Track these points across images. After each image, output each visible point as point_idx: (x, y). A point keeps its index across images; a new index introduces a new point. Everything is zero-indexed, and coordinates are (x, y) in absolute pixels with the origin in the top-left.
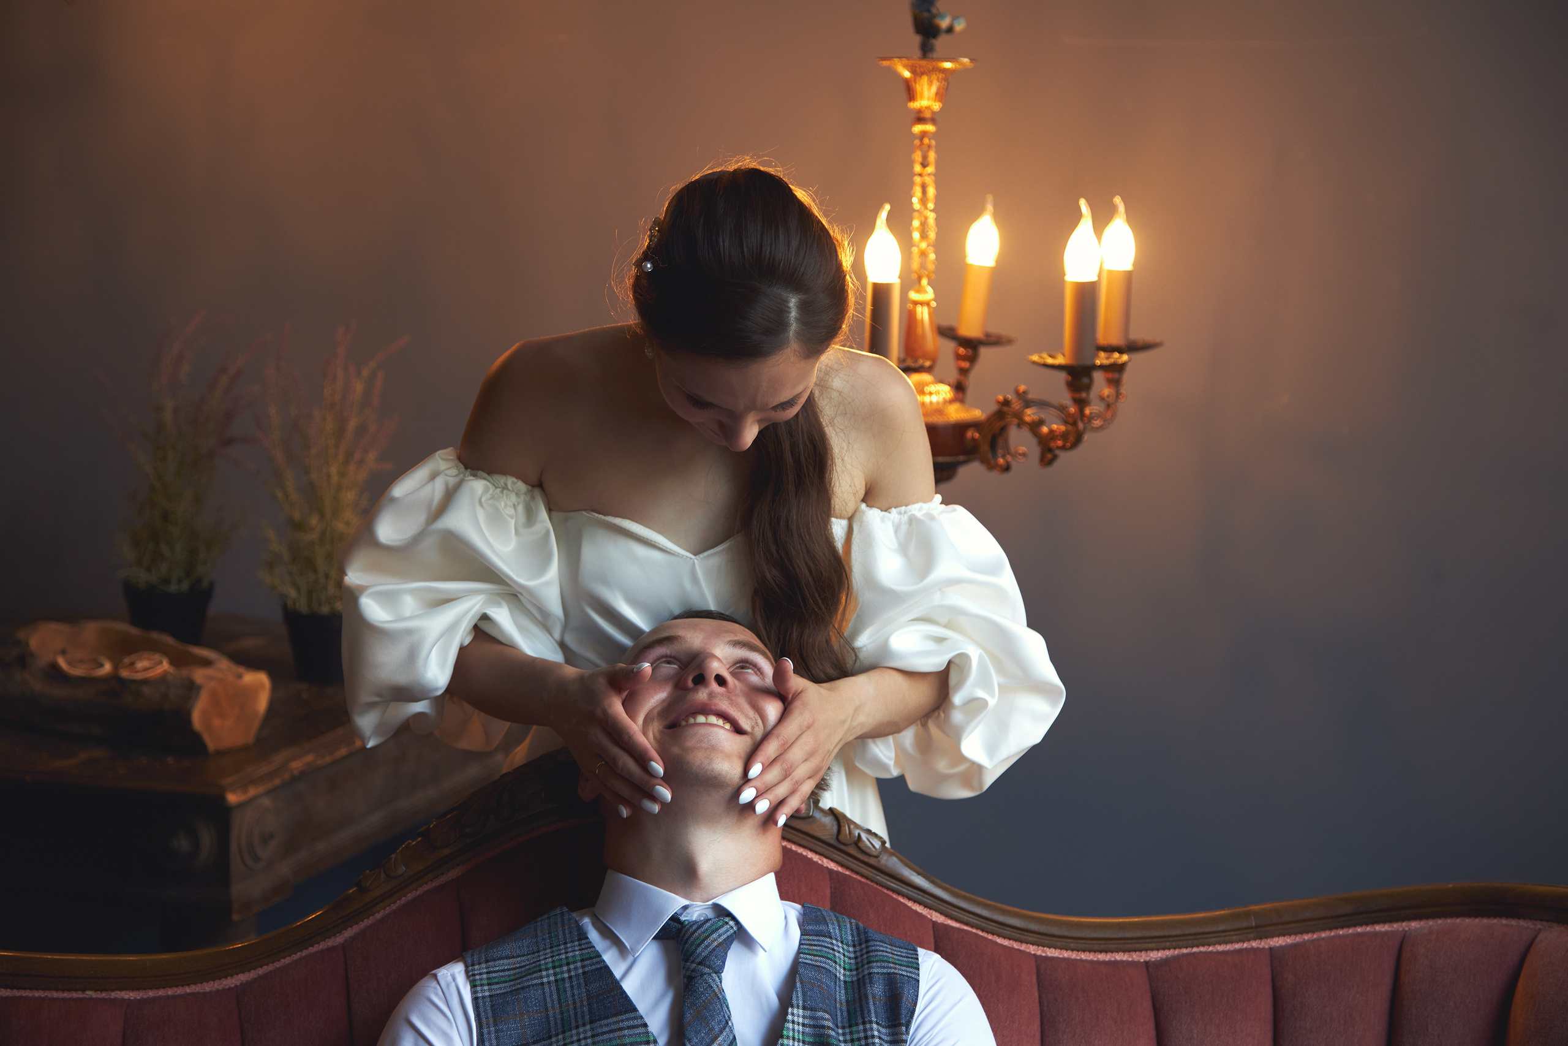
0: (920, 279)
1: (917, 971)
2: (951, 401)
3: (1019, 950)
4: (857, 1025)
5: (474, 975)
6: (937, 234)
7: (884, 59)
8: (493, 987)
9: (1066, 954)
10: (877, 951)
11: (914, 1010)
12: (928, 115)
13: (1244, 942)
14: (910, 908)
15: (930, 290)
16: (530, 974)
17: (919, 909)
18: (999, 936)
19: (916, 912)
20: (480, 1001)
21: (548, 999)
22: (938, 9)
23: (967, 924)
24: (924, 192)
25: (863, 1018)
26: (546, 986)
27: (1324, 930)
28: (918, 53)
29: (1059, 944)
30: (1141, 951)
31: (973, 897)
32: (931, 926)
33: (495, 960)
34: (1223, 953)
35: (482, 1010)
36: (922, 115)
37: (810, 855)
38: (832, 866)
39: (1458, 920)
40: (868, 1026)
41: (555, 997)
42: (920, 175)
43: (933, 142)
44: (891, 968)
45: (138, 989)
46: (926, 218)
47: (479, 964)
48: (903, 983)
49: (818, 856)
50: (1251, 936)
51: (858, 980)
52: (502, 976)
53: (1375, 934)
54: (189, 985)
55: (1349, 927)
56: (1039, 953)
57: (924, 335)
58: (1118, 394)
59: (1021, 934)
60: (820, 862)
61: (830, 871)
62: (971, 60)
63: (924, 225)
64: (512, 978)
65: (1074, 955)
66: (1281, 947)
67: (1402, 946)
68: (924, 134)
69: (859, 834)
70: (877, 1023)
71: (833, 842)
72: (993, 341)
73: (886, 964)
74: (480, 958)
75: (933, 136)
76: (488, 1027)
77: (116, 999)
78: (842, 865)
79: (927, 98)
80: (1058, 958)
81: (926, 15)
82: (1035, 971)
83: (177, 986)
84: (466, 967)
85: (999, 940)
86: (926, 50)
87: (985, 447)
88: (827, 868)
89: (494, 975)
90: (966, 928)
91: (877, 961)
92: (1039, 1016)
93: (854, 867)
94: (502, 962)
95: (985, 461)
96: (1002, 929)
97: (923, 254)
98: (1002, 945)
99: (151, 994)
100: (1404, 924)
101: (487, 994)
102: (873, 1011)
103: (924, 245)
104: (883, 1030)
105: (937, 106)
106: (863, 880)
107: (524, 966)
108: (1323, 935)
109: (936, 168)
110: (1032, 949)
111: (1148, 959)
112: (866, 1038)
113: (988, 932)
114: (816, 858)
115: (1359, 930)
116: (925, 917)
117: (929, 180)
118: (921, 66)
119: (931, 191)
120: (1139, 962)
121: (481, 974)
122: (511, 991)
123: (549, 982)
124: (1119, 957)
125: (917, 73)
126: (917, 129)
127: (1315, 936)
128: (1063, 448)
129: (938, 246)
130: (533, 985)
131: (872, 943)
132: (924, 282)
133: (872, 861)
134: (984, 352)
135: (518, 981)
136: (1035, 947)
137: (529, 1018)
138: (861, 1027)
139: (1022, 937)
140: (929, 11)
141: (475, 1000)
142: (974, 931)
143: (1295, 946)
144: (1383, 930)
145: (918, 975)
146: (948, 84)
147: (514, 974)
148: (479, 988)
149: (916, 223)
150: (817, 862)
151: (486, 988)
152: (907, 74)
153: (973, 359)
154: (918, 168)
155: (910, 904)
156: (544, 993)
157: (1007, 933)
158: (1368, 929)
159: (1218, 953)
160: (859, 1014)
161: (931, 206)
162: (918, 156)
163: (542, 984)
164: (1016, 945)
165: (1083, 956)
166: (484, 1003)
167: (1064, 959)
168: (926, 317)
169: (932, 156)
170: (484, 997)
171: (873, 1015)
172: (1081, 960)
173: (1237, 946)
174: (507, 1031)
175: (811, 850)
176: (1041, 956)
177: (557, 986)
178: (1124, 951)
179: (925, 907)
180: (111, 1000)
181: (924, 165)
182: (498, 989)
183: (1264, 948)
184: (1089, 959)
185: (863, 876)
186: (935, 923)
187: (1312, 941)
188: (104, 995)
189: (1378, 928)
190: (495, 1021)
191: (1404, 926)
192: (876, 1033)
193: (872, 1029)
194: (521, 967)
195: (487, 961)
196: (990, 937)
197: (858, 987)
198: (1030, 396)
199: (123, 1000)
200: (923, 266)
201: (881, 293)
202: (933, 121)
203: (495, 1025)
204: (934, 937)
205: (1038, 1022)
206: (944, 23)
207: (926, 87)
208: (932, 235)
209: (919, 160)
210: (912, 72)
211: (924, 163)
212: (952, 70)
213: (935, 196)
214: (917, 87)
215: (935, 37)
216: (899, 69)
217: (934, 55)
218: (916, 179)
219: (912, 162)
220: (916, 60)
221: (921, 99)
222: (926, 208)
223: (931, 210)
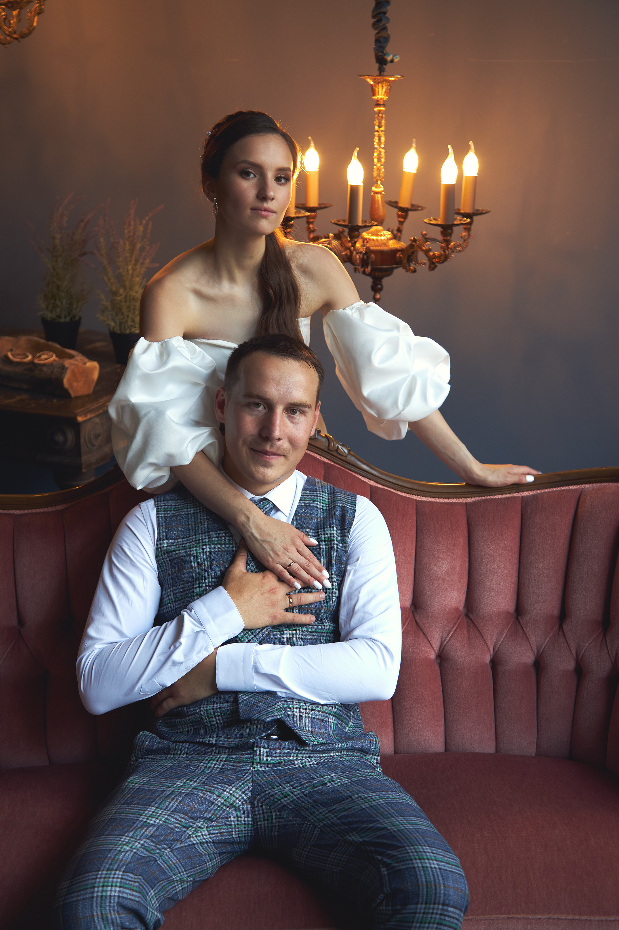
0: (377, 181)
1: (355, 506)
2: (391, 239)
3: (409, 498)
4: (327, 528)
5: (158, 506)
6: (385, 159)
7: (362, 75)
8: (166, 512)
9: (430, 499)
10: (338, 496)
11: (353, 523)
12: (382, 102)
13: (510, 494)
14: (360, 479)
15: (381, 186)
16: (183, 509)
17: (364, 479)
18: (400, 491)
19: (363, 481)
20: (160, 518)
21: (190, 521)
22: (386, 51)
23: (386, 486)
24: (380, 139)
25: (330, 525)
26: (190, 515)
27: (547, 488)
28: (377, 73)
29: (427, 495)
30: (464, 498)
31: (389, 474)
32: (369, 487)
33: (167, 500)
34: (501, 499)
35: (160, 522)
36: (378, 103)
37: (316, 455)
38: (326, 460)
39: (607, 484)
40: (332, 529)
41: (193, 520)
42: (378, 131)
43: (384, 116)
44: (343, 504)
45: (20, 509)
46: (380, 152)
47: (161, 501)
48: (348, 511)
49: (319, 456)
50: (514, 491)
51: (329, 509)
52: (170, 508)
53: (569, 490)
54: (42, 508)
55: (558, 487)
56: (418, 499)
57: (378, 207)
58: (469, 235)
59: (410, 491)
60: (320, 459)
61: (324, 463)
62: (402, 76)
63: (379, 155)
64: (175, 509)
65: (434, 500)
66: (527, 496)
67: (580, 496)
68: (380, 111)
69: (338, 446)
70: (336, 528)
71: (326, 450)
72: (415, 208)
73: (341, 502)
74: (161, 499)
75: (384, 112)
76: (163, 530)
77: (10, 514)
78: (330, 460)
79: (381, 94)
80: (426, 501)
81: (381, 54)
82: (415, 507)
83: (37, 509)
84: (155, 502)
85: (400, 493)
86: (381, 71)
87: (405, 261)
88: (323, 461)
89: (167, 507)
90: (385, 488)
91: (338, 501)
92: (416, 527)
93: (336, 461)
94: (171, 501)
95: (404, 268)
96: (402, 488)
97: (379, 169)
98: (401, 496)
99: (26, 511)
100: (582, 486)
101: (163, 515)
102: (334, 522)
103: (379, 165)
104: (338, 531)
105: (386, 98)
106: (340, 467)
107: (180, 505)
108: (546, 491)
109: (385, 128)
110: (415, 497)
111: (467, 501)
112: (331, 534)
113: (395, 490)
114: (318, 457)
115: (562, 488)
116: (367, 483)
117: (382, 134)
118: (378, 79)
119: (383, 139)
120: (463, 503)
121: (161, 506)
122: (174, 516)
123: (191, 514)
124: (454, 500)
125: (377, 83)
126: (376, 109)
127: (543, 491)
128: (439, 262)
129: (385, 165)
130: (184, 514)
131: (336, 493)
132: (379, 182)
133: (343, 458)
134: (410, 213)
135: (177, 512)
136: (416, 496)
137: (181, 528)
138: (329, 529)
139: (411, 492)
140: (383, 52)
141: (158, 517)
142: (389, 489)
143: (533, 496)
144: (573, 488)
145: (355, 508)
146: (391, 87)
147: (176, 508)
148: (160, 512)
149: (376, 154)
150: (319, 459)
151: (163, 512)
152: (372, 83)
153: (405, 217)
154: (377, 128)
155: (360, 477)
156: (188, 518)
157: (404, 490)
158: (567, 488)
159: (499, 499)
160: (328, 523)
161: (383, 146)
162: (376, 122)
163: (188, 514)
164: (408, 496)
165: (438, 500)
166: (162, 519)
167: (429, 502)
168: (380, 199)
169: (383, 122)
170: (162, 517)
171: (334, 524)
172: (437, 502)
173: (507, 496)
174: (171, 532)
175: (316, 453)
176: (419, 500)
177: (194, 515)
178: (456, 498)
179: (367, 478)
180: (8, 514)
181: (380, 127)
182: (169, 513)
183: (519, 497)
184: (440, 501)
185: (339, 465)
186: (371, 486)
187: (540, 494)
188: (6, 512)
189: (571, 487)
190: (166, 528)
191: (583, 486)
192: (335, 532)
193: (333, 530)
194: (179, 505)
195: (164, 501)
196: (396, 492)
197: (330, 512)
198: (428, 237)
199: (14, 514)
200: (379, 175)
201: (354, 190)
202: (384, 105)
203: (166, 529)
204: (371, 492)
205: (415, 530)
206: (389, 58)
207: (380, 89)
208: (383, 160)
209: (377, 124)
210: (374, 82)
211: (380, 126)
212: (393, 81)
213: (385, 142)
214: (377, 89)
215: (385, 65)
216: (368, 80)
217: (385, 74)
218: (376, 133)
219: (374, 125)
220: (377, 76)
221: (378, 95)
222: (381, 147)
223: (383, 148)
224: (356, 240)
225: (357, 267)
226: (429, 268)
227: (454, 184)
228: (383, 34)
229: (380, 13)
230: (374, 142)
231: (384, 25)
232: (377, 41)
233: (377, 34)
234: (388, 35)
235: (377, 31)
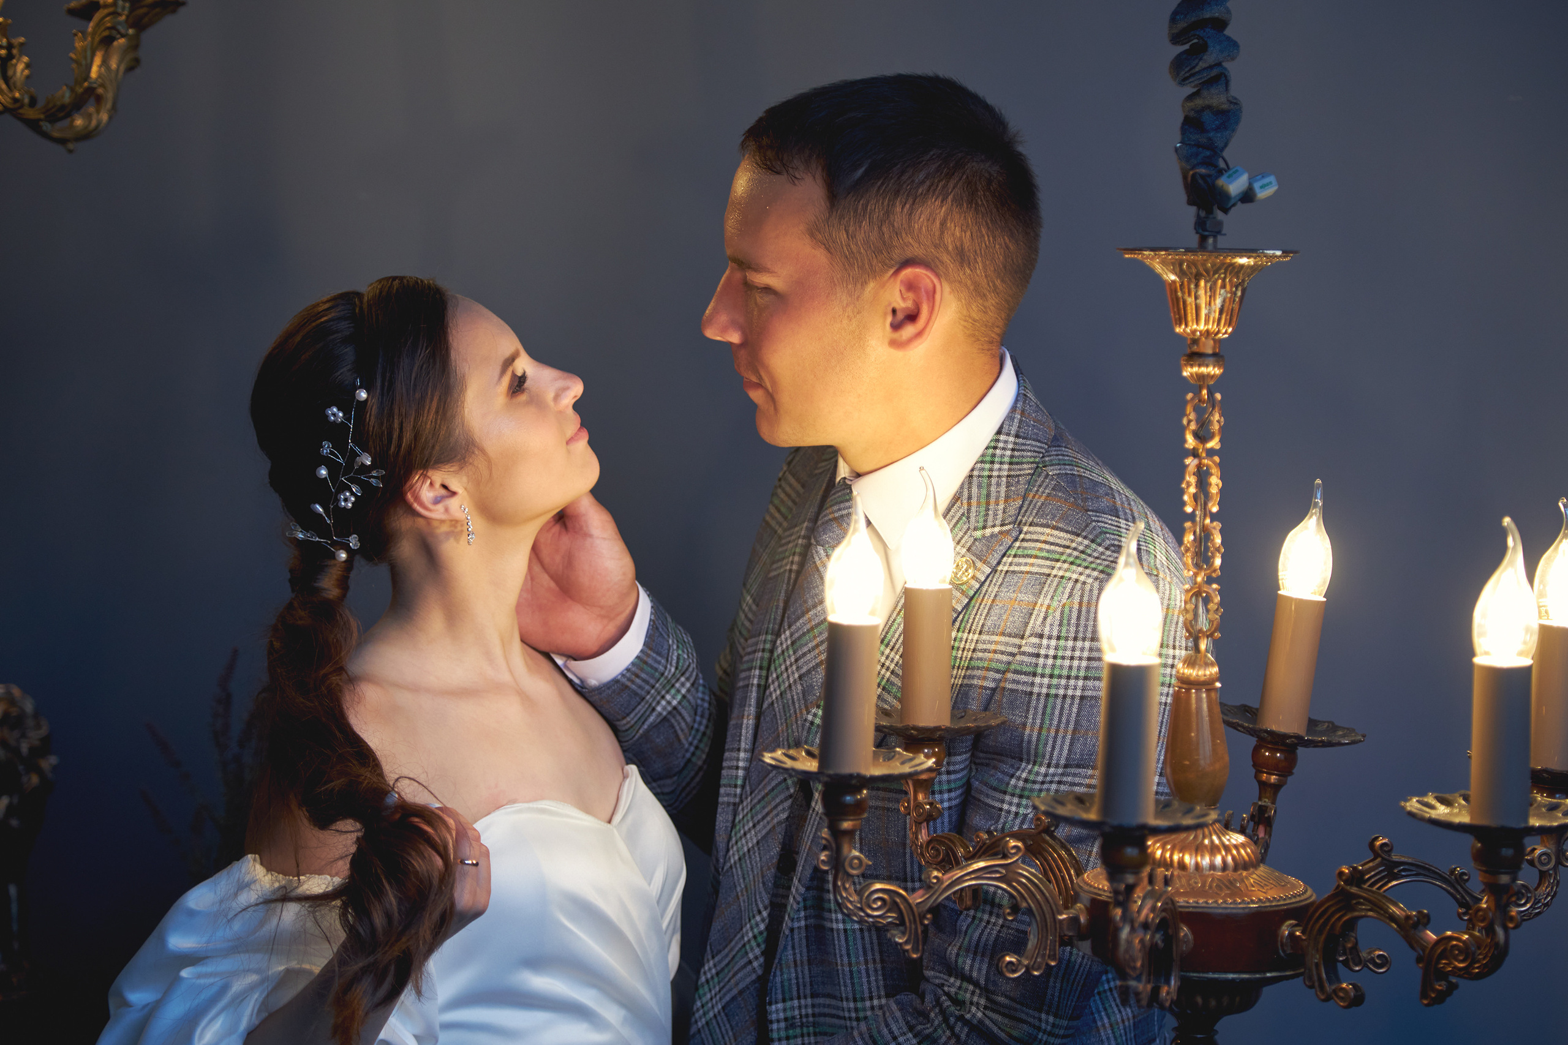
0: (1197, 640)
2: (1250, 865)
6: (1225, 558)
7: (1132, 250)
12: (1208, 348)
15: (1210, 659)
22: (1225, 160)
24: (1203, 483)
28: (1194, 240)
36: (1195, 348)
42: (1194, 453)
43: (1217, 396)
46: (1205, 529)
57: (1200, 740)
62: (1286, 252)
63: (1202, 539)
68: (1201, 382)
75: (1220, 384)
79: (1205, 317)
81: (1203, 171)
86: (1205, 232)
87: (1314, 957)
97: (1201, 595)
103: (1201, 578)
105: (1225, 331)
109: (1223, 440)
117: (1209, 462)
118: (1193, 264)
119: (1216, 483)
125: (1190, 276)
126: (1188, 371)
128: (1466, 973)
132: (1203, 646)
140: (1211, 165)
146: (1243, 291)
152: (1171, 277)
153: (1286, 770)
154: (1190, 442)
161: (1215, 508)
162: (1190, 422)
168: (1204, 708)
169: (1215, 418)
181: (1202, 436)
200: (1202, 617)
201: (1126, 682)
202: (1217, 357)
206: (1235, 186)
207: (1202, 300)
208: (1217, 561)
209: (1193, 426)
210: (1181, 273)
211: (1201, 433)
212: (1253, 269)
213: (1222, 491)
214: (1190, 300)
215: (1226, 211)
216: (1158, 268)
217: (1222, 241)
218: (1189, 461)
219: (1183, 429)
220: (1188, 250)
221: (1198, 320)
222: (1206, 512)
223: (1214, 517)
224: (1130, 879)
225: (1133, 983)
226: (1424, 995)
227: (1527, 670)
228: (1215, 98)
229: (1202, 24)
230: (1182, 492)
231: (1219, 64)
232: (1192, 124)
233: (1190, 98)
234: (1234, 102)
235: (1189, 90)
